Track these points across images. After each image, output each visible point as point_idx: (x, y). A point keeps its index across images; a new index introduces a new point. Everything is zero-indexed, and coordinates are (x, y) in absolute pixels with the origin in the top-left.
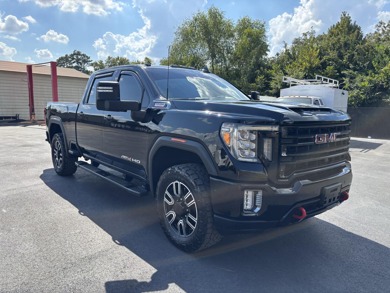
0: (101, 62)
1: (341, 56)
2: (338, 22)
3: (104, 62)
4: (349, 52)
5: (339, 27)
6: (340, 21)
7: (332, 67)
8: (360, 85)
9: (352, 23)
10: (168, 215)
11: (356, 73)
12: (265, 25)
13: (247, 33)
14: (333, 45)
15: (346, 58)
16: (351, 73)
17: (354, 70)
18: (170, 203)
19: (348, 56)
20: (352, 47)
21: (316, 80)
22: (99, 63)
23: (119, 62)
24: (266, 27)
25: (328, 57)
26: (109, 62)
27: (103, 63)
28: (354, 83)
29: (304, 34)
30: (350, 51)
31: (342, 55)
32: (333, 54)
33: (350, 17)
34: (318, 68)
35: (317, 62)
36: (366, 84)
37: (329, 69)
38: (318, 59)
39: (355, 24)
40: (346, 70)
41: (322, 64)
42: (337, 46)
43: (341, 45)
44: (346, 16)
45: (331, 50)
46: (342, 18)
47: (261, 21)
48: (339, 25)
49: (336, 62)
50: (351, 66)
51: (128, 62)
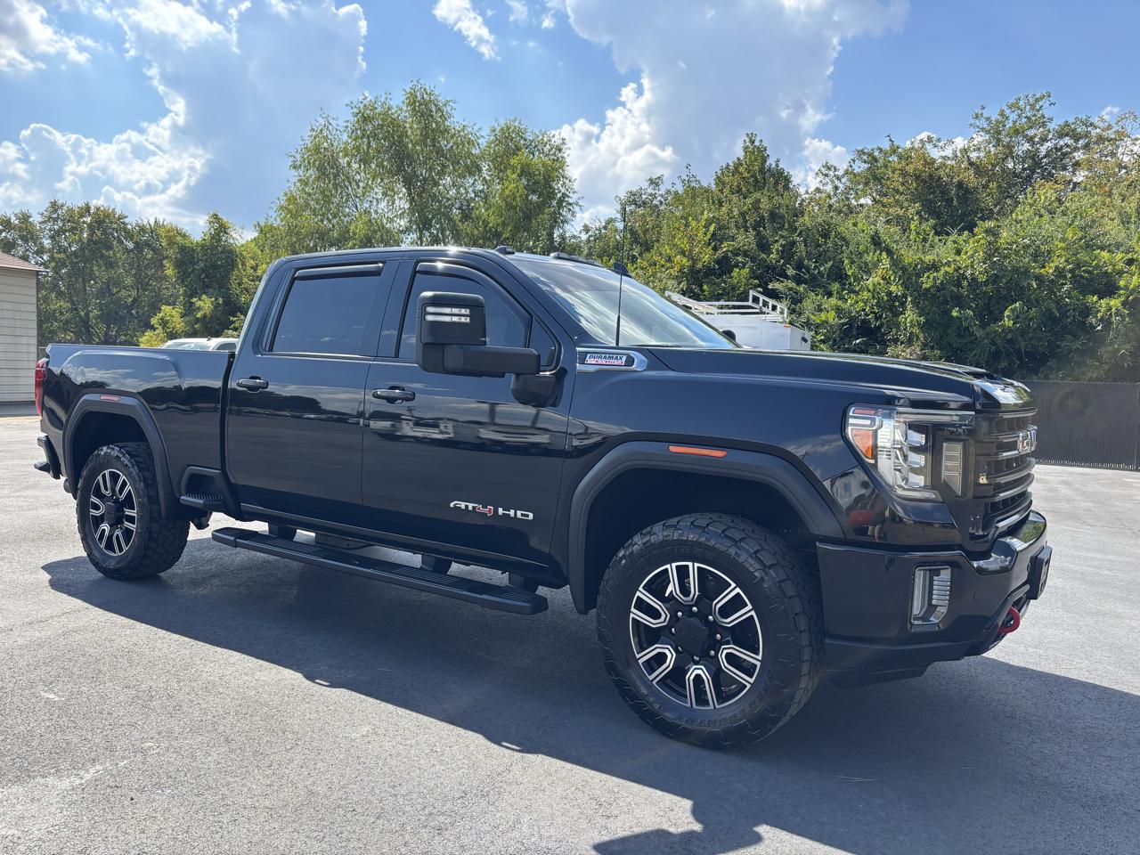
0: (25, 218)
1: (764, 246)
2: (738, 159)
3: (36, 219)
4: (782, 237)
5: (741, 169)
6: (741, 154)
7: (747, 270)
8: (816, 319)
9: (771, 162)
10: (644, 657)
11: (801, 289)
12: (564, 147)
13: (519, 167)
14: (743, 214)
15: (777, 250)
16: (791, 289)
17: (799, 281)
18: (653, 623)
19: (781, 246)
20: (789, 224)
21: (750, 303)
22: (16, 222)
23: (88, 219)
24: (568, 152)
25: (733, 246)
26: (55, 220)
27: (31, 220)
28: (800, 314)
29: (651, 180)
30: (785, 233)
31: (764, 241)
32: (746, 240)
33: (765, 149)
34: (709, 272)
35: (706, 257)
36: (831, 317)
37: (740, 275)
38: (709, 250)
39: (777, 165)
40: (778, 280)
41: (718, 262)
42: (751, 219)
43: (762, 218)
44: (757, 143)
45: (738, 228)
46: (746, 148)
47: (554, 136)
48: (742, 165)
49: (753, 259)
50: (791, 272)
51: (124, 223)
